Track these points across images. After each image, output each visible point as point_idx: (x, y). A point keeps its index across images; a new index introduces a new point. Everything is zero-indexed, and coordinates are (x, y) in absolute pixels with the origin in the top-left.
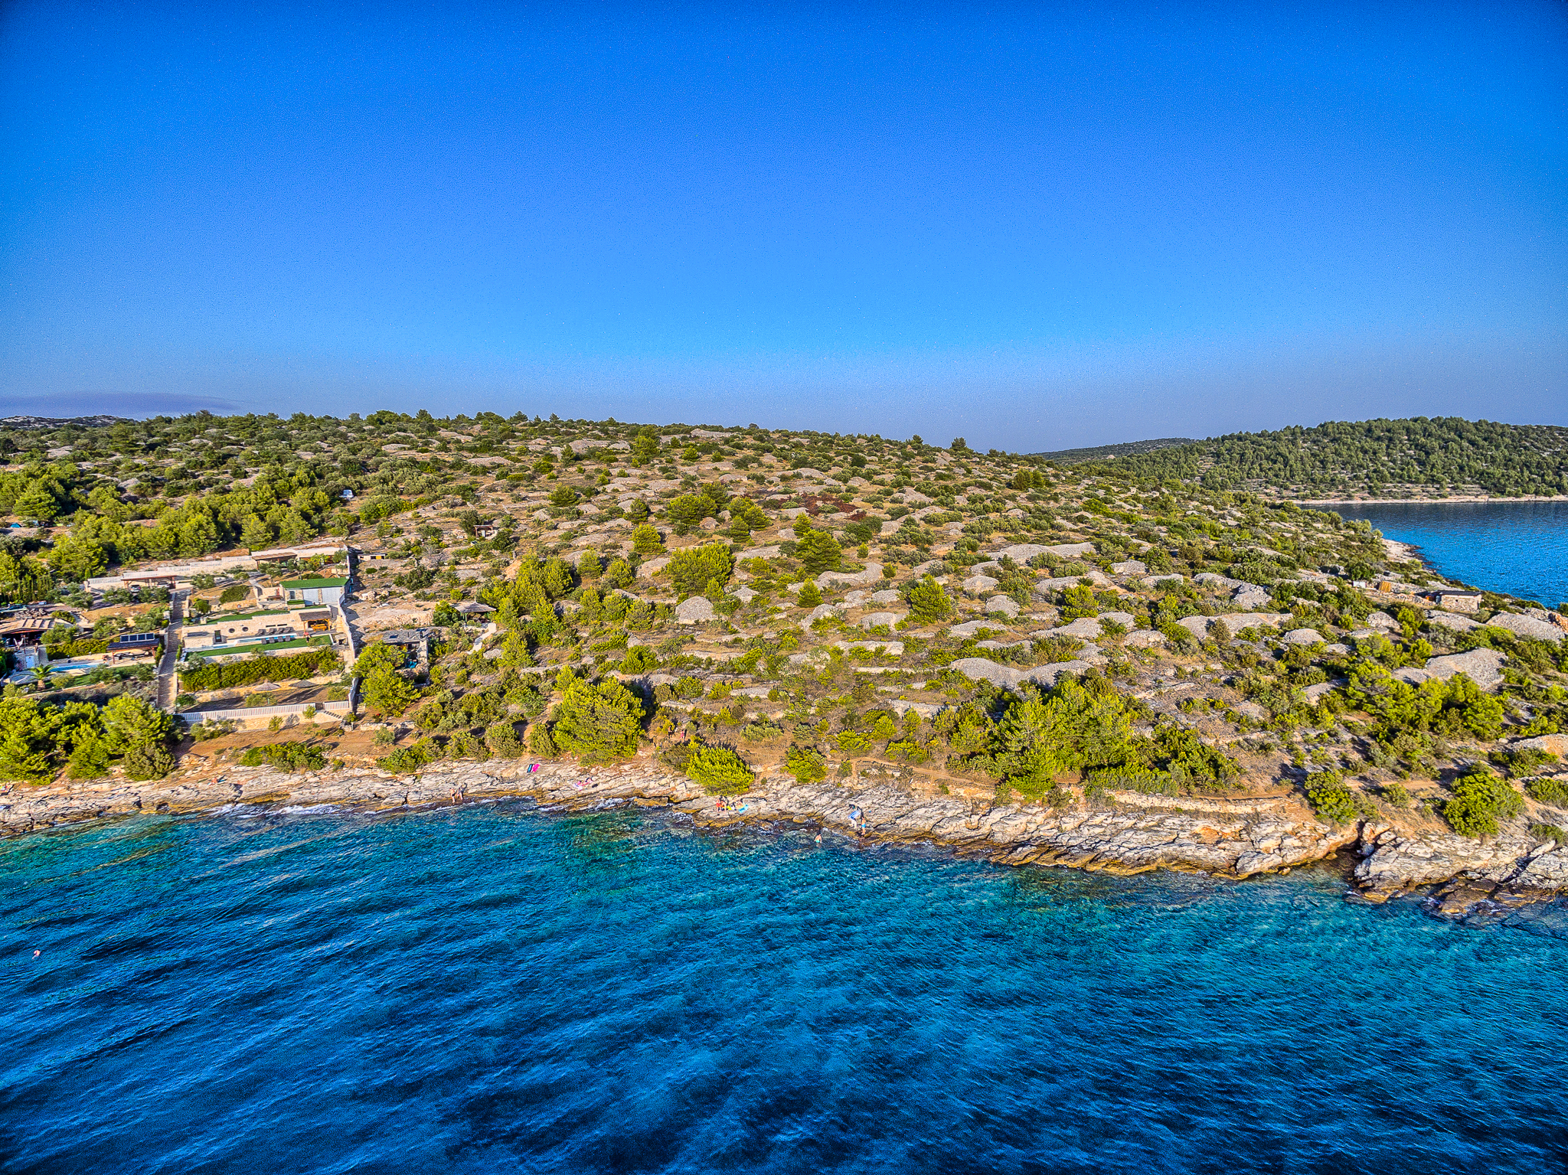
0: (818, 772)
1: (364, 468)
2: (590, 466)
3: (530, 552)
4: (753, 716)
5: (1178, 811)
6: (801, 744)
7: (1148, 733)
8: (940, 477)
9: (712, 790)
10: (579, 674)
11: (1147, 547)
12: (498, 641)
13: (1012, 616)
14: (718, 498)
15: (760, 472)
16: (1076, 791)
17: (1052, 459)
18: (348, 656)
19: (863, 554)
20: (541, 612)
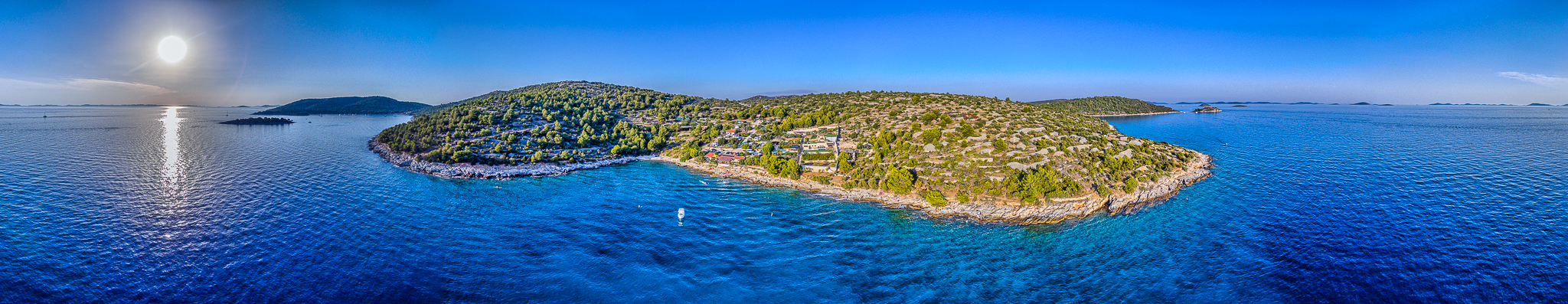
0: (967, 200)
1: (844, 106)
2: (900, 105)
3: (883, 129)
4: (947, 182)
5: (1069, 201)
6: (961, 191)
7: (1061, 180)
8: (1003, 108)
9: (934, 205)
10: (895, 166)
11: (1058, 128)
12: (873, 154)
13: (1024, 149)
14: (937, 114)
15: (950, 106)
16: (1043, 200)
17: (1033, 104)
18: (836, 155)
19: (980, 131)
20: (885, 146)
